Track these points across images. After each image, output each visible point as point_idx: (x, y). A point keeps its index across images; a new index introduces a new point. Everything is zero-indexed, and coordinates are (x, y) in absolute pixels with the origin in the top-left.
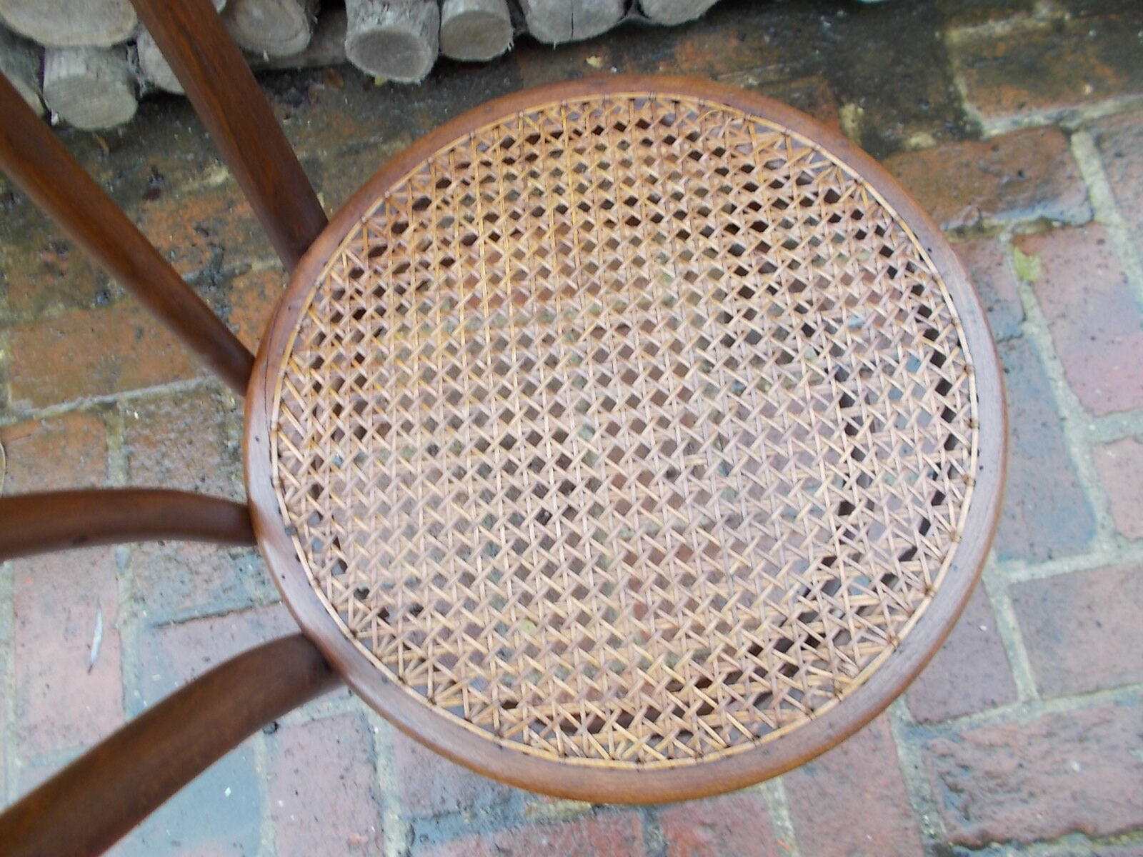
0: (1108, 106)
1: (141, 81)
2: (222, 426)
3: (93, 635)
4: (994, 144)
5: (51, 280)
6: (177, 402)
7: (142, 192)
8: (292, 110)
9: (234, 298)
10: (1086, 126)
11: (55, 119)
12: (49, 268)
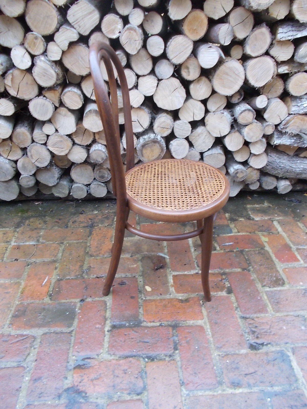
0: (281, 218)
1: (89, 191)
2: (86, 248)
3: (44, 280)
4: (257, 221)
5: (56, 223)
6: (77, 243)
7: (79, 213)
8: (113, 205)
9: (94, 229)
10: (277, 220)
11: (71, 194)
12: (57, 222)
